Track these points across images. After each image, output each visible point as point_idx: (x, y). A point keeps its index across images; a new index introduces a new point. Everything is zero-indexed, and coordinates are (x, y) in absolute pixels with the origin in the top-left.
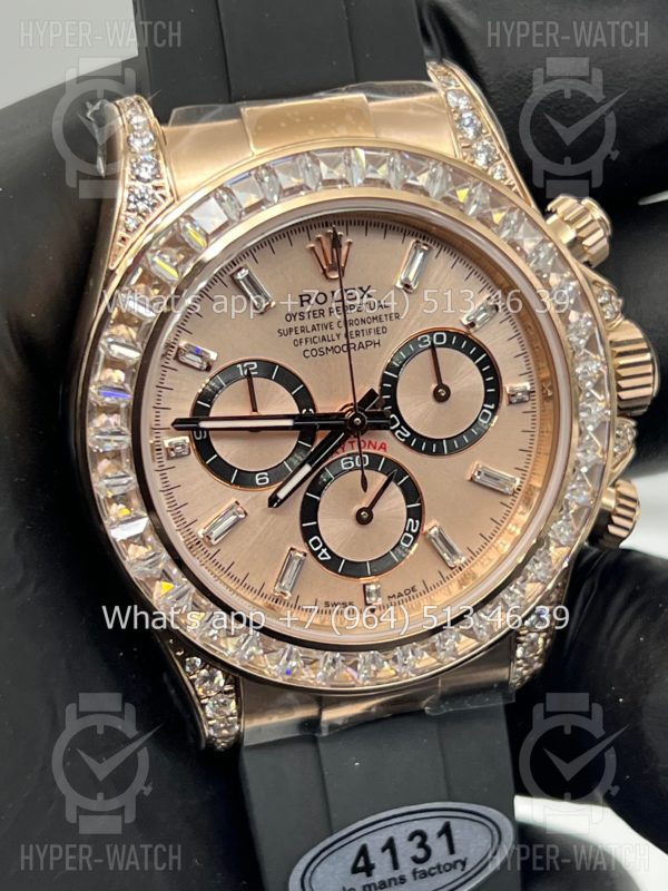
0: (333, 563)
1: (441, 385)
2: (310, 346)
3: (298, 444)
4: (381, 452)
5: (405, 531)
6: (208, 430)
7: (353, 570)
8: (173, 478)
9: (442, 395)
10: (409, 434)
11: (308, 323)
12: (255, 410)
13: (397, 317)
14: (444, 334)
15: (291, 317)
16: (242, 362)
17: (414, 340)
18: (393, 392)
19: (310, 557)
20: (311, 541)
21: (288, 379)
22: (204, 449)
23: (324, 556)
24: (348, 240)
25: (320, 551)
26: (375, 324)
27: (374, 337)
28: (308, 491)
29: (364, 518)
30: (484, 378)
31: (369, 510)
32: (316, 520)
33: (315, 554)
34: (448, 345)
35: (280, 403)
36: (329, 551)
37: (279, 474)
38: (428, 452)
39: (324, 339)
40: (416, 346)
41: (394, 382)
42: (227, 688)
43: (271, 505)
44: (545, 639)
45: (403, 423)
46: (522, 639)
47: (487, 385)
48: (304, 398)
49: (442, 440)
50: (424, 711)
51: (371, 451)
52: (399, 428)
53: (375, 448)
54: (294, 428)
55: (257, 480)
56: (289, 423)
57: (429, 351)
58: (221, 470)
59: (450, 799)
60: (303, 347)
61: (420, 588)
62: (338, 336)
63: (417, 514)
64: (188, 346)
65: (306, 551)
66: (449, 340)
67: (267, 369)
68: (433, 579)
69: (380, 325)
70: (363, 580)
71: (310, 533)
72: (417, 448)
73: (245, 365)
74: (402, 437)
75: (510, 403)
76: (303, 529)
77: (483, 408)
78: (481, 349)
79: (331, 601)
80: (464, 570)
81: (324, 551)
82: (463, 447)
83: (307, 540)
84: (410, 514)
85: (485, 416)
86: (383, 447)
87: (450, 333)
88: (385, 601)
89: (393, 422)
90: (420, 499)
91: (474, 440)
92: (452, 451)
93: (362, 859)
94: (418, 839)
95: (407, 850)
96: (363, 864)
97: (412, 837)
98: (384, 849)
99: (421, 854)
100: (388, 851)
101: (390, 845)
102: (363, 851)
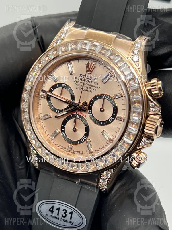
0: (65, 137)
1: (102, 108)
2: (78, 86)
3: (68, 107)
4: (84, 117)
5: (83, 138)
6: (51, 96)
7: (69, 141)
8: (40, 102)
9: (102, 110)
10: (92, 116)
12: (61, 95)
13: (99, 88)
14: (108, 97)
16: (63, 84)
17: (101, 95)
18: (92, 105)
19: (61, 133)
20: (62, 130)
22: (49, 98)
23: (64, 134)
24: (95, 66)
25: (63, 133)
26: (94, 88)
27: (92, 90)
28: (66, 118)
29: (74, 130)
30: (113, 111)
32: (65, 125)
37: (61, 111)
38: (95, 122)
40: (101, 97)
41: (93, 103)
43: (55, 117)
44: (108, 181)
45: (92, 113)
46: (101, 177)
47: (113, 113)
48: (73, 97)
49: (99, 121)
50: (76, 183)
51: (82, 116)
52: (90, 114)
53: (83, 115)
55: (57, 111)
56: (65, 101)
57: (103, 99)
58: (51, 106)
59: (75, 207)
60: (77, 86)
61: (81, 152)
62: (85, 87)
63: (87, 135)
65: (60, 131)
66: (109, 99)
67: (67, 87)
68: (85, 152)
69: (95, 88)
70: (70, 144)
71: (63, 128)
72: (93, 121)
73: (64, 84)
74: (90, 116)
75: (117, 119)
76: (62, 126)
77: (111, 118)
78: (115, 104)
79: (61, 145)
80: (92, 154)
81: (64, 133)
82: (103, 125)
83: (61, 129)
84: (85, 134)
85: (111, 120)
86: (85, 116)
87: (110, 97)
88: (72, 151)
89: (90, 112)
90: (89, 132)
91: (106, 124)
92: (100, 125)
93: (52, 209)
94: (65, 211)
95: (62, 212)
96: (52, 210)
97: (64, 210)
98: (57, 209)
99: (64, 215)
100: (58, 210)
101: (59, 209)
102: (53, 207)
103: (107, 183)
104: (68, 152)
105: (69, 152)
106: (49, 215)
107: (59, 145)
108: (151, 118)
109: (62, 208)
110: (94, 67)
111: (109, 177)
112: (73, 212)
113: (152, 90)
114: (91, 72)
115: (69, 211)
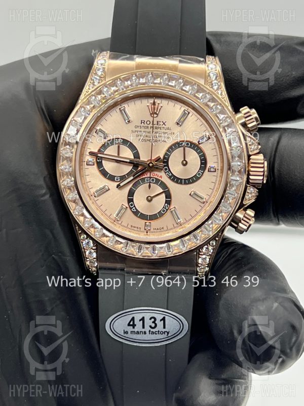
0: (136, 213)
1: (185, 160)
2: (142, 138)
3: (131, 170)
4: (160, 179)
5: (163, 208)
6: (102, 157)
7: (143, 217)
8: (87, 172)
9: (185, 163)
10: (171, 175)
11: (143, 130)
12: (118, 154)
13: (174, 134)
14: (189, 143)
15: (136, 127)
16: (118, 138)
17: (178, 143)
18: (168, 159)
19: (128, 209)
21: (132, 147)
22: (100, 165)
23: (134, 210)
24: (161, 105)
25: (132, 208)
26: (166, 135)
27: (164, 139)
28: (133, 186)
29: (150, 199)
30: (201, 161)
31: (152, 198)
32: (133, 197)
33: (131, 208)
34: (190, 147)
35: (127, 154)
36: (136, 208)
37: (123, 178)
38: (177, 182)
39: (147, 136)
40: (179, 146)
41: (169, 156)
42: (94, 248)
43: (117, 187)
44: (210, 259)
45: (170, 170)
46: (200, 256)
47: (202, 164)
48: (137, 155)
49: (182, 179)
51: (156, 177)
52: (168, 172)
53: (158, 177)
54: (129, 163)
55: (116, 179)
56: (128, 161)
57: (182, 148)
58: (104, 173)
59: (167, 309)
60: (139, 137)
61: (165, 228)
63: (168, 202)
64: (100, 129)
65: (127, 206)
66: (191, 145)
67: (125, 142)
68: (171, 226)
70: (146, 221)
71: (130, 200)
72: (173, 180)
73: (119, 140)
74: (168, 175)
75: (208, 171)
76: (128, 199)
77: (199, 171)
78: (202, 151)
79: (133, 225)
80: (182, 226)
81: (134, 208)
82: (189, 183)
83: (129, 203)
84: (166, 202)
85: (199, 174)
86: (161, 177)
87: (192, 143)
88: (152, 230)
89: (166, 169)
90: (170, 198)
91: (194, 182)
92: (185, 183)
93: (132, 322)
94: (153, 320)
95: (149, 322)
96: (132, 324)
97: (151, 319)
98: (140, 320)
99: (153, 325)
100: (142, 321)
101: (143, 319)
102: (133, 319)
103: (209, 261)
104: (145, 233)
105: (147, 232)
106: (129, 333)
107: (129, 227)
108: (253, 159)
109: (147, 316)
110: (160, 107)
111: (210, 253)
112: (166, 317)
113: (247, 122)
114: (157, 114)
115: (159, 317)
